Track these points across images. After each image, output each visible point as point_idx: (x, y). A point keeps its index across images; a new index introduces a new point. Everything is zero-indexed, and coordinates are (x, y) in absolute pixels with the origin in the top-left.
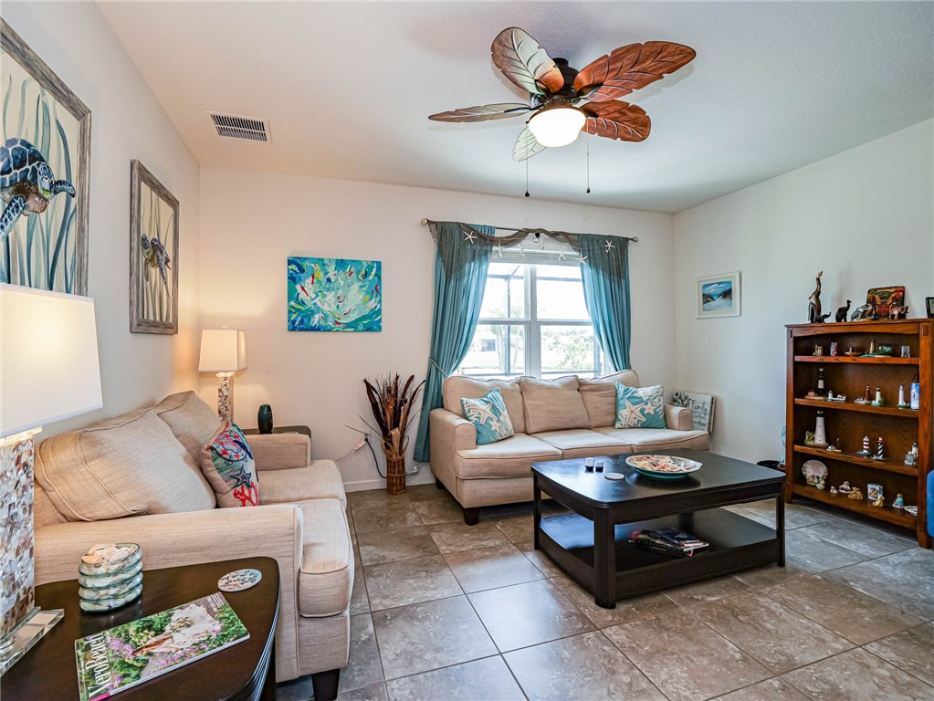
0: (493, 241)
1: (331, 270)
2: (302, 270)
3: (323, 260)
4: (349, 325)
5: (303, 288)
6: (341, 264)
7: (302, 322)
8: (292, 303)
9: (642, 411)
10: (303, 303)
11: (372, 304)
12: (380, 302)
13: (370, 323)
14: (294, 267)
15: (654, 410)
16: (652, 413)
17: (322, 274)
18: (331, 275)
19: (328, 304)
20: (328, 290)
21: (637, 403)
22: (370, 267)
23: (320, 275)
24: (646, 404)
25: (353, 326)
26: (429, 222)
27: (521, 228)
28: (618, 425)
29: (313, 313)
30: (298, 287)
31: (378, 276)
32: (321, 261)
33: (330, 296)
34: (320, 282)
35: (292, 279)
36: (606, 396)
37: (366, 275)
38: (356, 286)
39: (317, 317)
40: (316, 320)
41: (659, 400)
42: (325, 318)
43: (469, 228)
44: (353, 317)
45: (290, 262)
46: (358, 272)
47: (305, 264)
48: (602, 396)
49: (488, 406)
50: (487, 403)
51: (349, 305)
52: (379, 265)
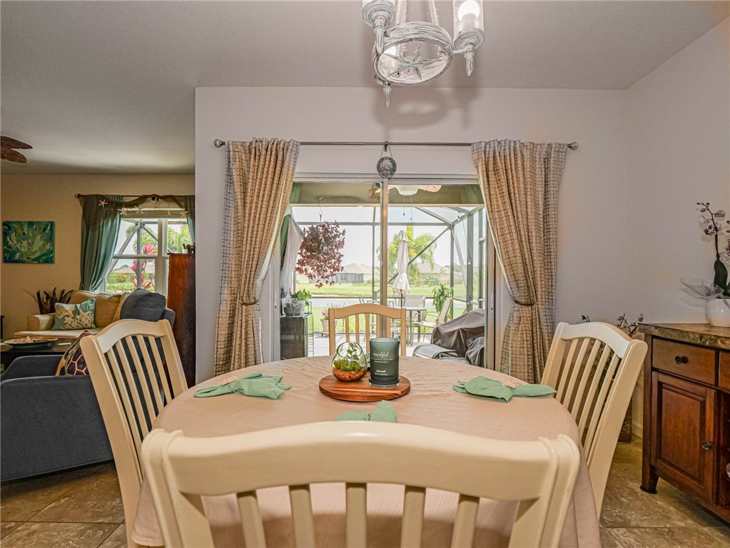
0: (121, 205)
1: (25, 228)
2: (10, 228)
3: (20, 222)
4: (34, 260)
5: (10, 239)
6: (31, 224)
7: (10, 257)
8: (5, 247)
10: (10, 247)
11: (48, 247)
12: (52, 246)
13: (47, 258)
14: (6, 227)
17: (20, 230)
18: (25, 231)
19: (24, 247)
20: (24, 239)
22: (47, 226)
23: (20, 231)
25: (37, 260)
26: (79, 196)
27: (141, 195)
29: (15, 253)
30: (8, 239)
31: (52, 230)
32: (20, 223)
33: (25, 243)
34: (19, 235)
35: (5, 234)
37: (44, 230)
38: (39, 237)
39: (18, 254)
40: (17, 256)
42: (22, 255)
43: (103, 197)
44: (37, 255)
45: (4, 224)
46: (40, 228)
47: (12, 225)
49: (73, 309)
50: (76, 306)
51: (35, 248)
52: (52, 224)
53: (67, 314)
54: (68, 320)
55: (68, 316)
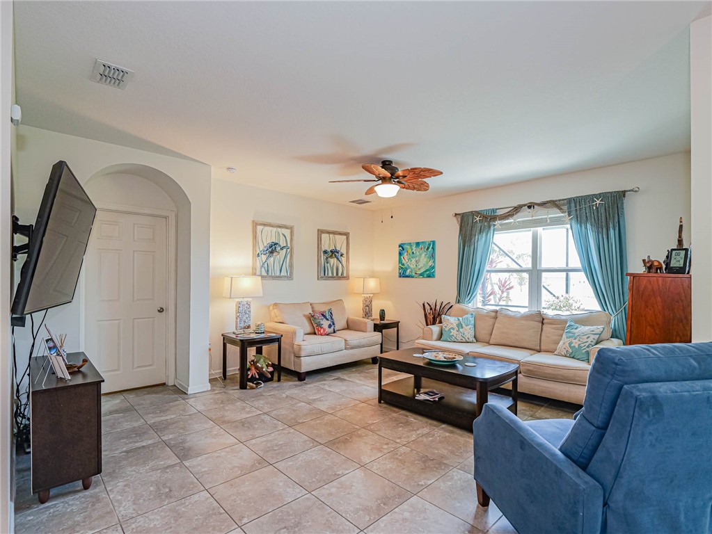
0: (494, 218)
1: (414, 248)
2: (403, 249)
3: (410, 243)
4: (421, 275)
5: (404, 258)
6: (418, 244)
7: (403, 273)
8: (400, 265)
9: (570, 344)
10: (403, 265)
11: (431, 263)
12: (434, 262)
13: (429, 274)
14: (401, 248)
15: (579, 345)
16: (577, 346)
18: (414, 251)
19: (412, 264)
20: (413, 258)
21: (570, 337)
22: (430, 245)
23: (410, 251)
24: (575, 339)
26: (456, 214)
27: (516, 205)
28: (555, 353)
29: (407, 269)
30: (402, 257)
31: (433, 248)
32: (410, 244)
33: (413, 260)
34: (410, 254)
35: (400, 254)
36: (558, 329)
37: (428, 249)
38: (423, 255)
39: (408, 271)
40: (408, 273)
41: (588, 337)
42: (411, 272)
43: (478, 213)
44: (422, 270)
45: (400, 246)
46: (425, 248)
47: (405, 246)
48: (554, 328)
49: (457, 322)
50: (459, 320)
51: (421, 265)
52: (434, 242)
53: (452, 326)
54: (454, 332)
55: (453, 329)
